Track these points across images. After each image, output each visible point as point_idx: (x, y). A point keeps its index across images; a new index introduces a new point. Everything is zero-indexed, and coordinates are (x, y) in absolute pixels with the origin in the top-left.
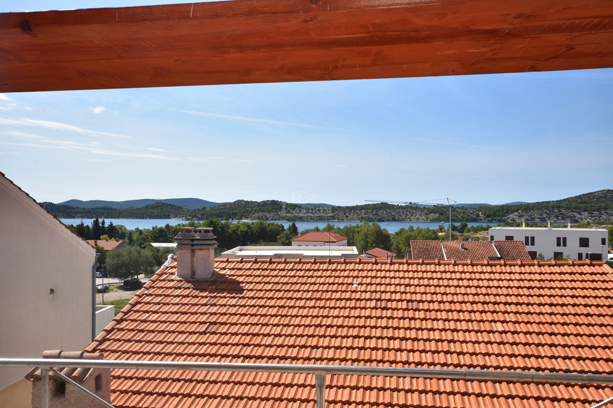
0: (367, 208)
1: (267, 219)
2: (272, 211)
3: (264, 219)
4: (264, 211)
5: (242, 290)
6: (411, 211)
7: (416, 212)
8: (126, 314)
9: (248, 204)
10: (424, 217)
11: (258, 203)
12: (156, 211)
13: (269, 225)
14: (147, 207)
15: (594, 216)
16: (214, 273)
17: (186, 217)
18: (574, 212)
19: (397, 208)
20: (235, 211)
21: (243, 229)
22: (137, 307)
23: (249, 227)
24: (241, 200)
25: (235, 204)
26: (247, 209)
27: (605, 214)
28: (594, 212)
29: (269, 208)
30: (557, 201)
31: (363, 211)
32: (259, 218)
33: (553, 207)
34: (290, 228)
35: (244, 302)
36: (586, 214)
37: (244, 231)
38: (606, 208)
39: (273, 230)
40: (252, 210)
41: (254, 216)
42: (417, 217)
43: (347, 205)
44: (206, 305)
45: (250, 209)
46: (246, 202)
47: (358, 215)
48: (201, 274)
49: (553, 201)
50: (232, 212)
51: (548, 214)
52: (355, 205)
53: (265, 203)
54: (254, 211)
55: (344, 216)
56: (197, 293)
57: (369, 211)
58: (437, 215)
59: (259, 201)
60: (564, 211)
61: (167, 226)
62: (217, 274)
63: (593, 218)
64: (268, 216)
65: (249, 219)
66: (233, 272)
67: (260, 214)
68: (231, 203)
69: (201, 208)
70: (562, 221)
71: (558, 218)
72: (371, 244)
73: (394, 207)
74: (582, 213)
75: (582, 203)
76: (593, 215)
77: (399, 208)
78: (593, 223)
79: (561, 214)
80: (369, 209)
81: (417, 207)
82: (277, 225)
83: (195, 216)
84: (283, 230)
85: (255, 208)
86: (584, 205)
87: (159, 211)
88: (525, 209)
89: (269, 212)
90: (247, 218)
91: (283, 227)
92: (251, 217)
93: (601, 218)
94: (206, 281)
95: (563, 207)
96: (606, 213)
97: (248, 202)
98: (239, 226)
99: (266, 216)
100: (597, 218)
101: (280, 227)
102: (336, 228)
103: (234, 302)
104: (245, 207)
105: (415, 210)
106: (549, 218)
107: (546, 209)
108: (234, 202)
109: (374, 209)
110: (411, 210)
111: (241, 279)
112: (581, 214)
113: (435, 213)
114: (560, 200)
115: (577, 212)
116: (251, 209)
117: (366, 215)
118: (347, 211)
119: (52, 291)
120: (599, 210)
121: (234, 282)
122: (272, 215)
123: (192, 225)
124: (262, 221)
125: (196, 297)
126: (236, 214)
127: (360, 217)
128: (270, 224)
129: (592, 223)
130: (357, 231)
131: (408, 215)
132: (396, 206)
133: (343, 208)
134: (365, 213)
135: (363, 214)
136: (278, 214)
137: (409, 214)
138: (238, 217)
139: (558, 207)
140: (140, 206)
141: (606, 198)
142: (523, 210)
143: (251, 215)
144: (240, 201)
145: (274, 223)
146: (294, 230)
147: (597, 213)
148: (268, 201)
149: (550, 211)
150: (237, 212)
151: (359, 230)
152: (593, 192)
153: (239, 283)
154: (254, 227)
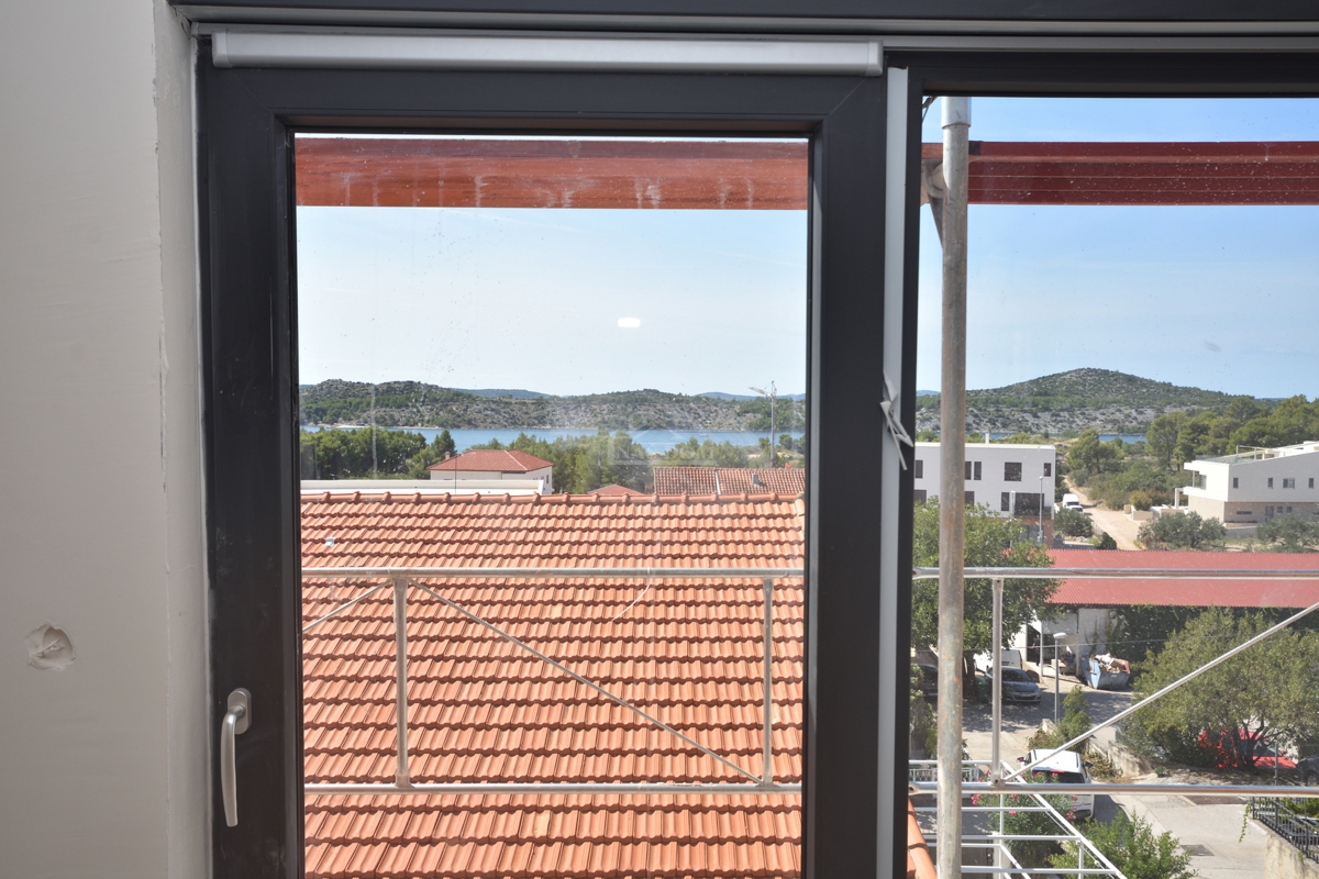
0: (614, 401)
1: (395, 423)
2: (407, 406)
3: (389, 422)
4: (387, 406)
6: (707, 408)
7: (716, 411)
9: (352, 388)
10: (732, 421)
11: (375, 388)
13: (392, 434)
15: (1061, 421)
18: (1025, 412)
19: (677, 401)
20: (322, 405)
21: (329, 445)
23: (344, 440)
24: (336, 381)
25: (322, 389)
26: (349, 400)
27: (1081, 417)
28: (1061, 414)
29: (400, 398)
30: (995, 390)
31: (605, 407)
32: (376, 421)
33: (987, 402)
34: (437, 442)
36: (1046, 416)
37: (333, 450)
38: (1082, 406)
39: (401, 447)
40: (362, 403)
41: (365, 415)
42: (718, 420)
43: (570, 394)
45: (355, 401)
46: (346, 384)
47: (595, 416)
49: (987, 391)
50: (314, 406)
51: (976, 416)
52: (588, 393)
53: (390, 388)
54: (364, 404)
55: (566, 417)
57: (619, 407)
58: (759, 416)
59: (377, 383)
60: (1006, 411)
63: (1060, 425)
64: (397, 416)
65: (354, 422)
67: (380, 412)
68: (312, 387)
70: (1002, 431)
71: (994, 424)
72: (608, 476)
73: (671, 399)
74: (1039, 414)
75: (1040, 394)
76: (1059, 419)
77: (682, 401)
78: (1057, 435)
79: (1000, 416)
80: (619, 402)
81: (719, 399)
82: (410, 436)
84: (424, 445)
85: (368, 398)
86: (1043, 398)
88: (933, 406)
89: (399, 407)
90: (350, 420)
91: (423, 440)
92: (359, 417)
93: (1074, 425)
95: (1005, 403)
96: (1083, 414)
97: (352, 385)
98: (321, 438)
99: (392, 417)
100: (1065, 424)
101: (416, 440)
102: (537, 441)
104: (344, 396)
105: (716, 405)
106: (978, 424)
107: (974, 406)
108: (319, 385)
109: (628, 402)
110: (705, 408)
112: (1038, 417)
113: (754, 412)
114: (1001, 388)
115: (1031, 412)
116: (358, 400)
117: (612, 416)
118: (572, 407)
120: (1070, 410)
122: (405, 413)
124: (382, 428)
126: (324, 411)
127: (599, 419)
128: (394, 433)
129: (1054, 435)
130: (583, 449)
131: (700, 417)
132: (675, 396)
133: (564, 399)
134: (610, 412)
135: (604, 412)
136: (419, 411)
137: (701, 413)
138: (327, 418)
139: (997, 403)
141: (1084, 386)
142: (929, 408)
143: (358, 413)
144: (333, 381)
145: (403, 432)
146: (447, 446)
147: (1066, 414)
148: (398, 382)
149: (980, 410)
150: (325, 406)
151: (586, 446)
152: (1061, 372)
154: (357, 440)
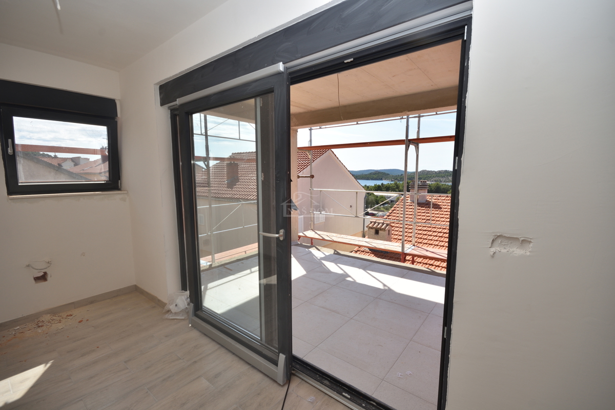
1: (441, 182)
5: (441, 208)
8: (390, 213)
9: (429, 172)
11: (436, 172)
12: (375, 176)
13: (443, 185)
14: (371, 174)
16: (427, 201)
17: (391, 179)
22: (395, 211)
29: (443, 175)
32: (435, 181)
35: (442, 213)
41: (433, 179)
44: (424, 213)
45: (430, 175)
48: (421, 201)
53: (440, 172)
56: (420, 208)
59: (436, 171)
61: (382, 184)
62: (428, 201)
64: (442, 180)
66: (436, 201)
67: (436, 179)
69: (400, 174)
83: (396, 179)
85: (433, 175)
87: (377, 176)
89: (443, 177)
92: (431, 180)
94: (423, 204)
99: (440, 180)
103: (437, 212)
104: (427, 174)
111: (440, 204)
119: (351, 206)
121: (437, 205)
122: (444, 179)
123: (396, 184)
124: (438, 183)
125: (420, 209)
140: (367, 173)
153: (439, 205)
